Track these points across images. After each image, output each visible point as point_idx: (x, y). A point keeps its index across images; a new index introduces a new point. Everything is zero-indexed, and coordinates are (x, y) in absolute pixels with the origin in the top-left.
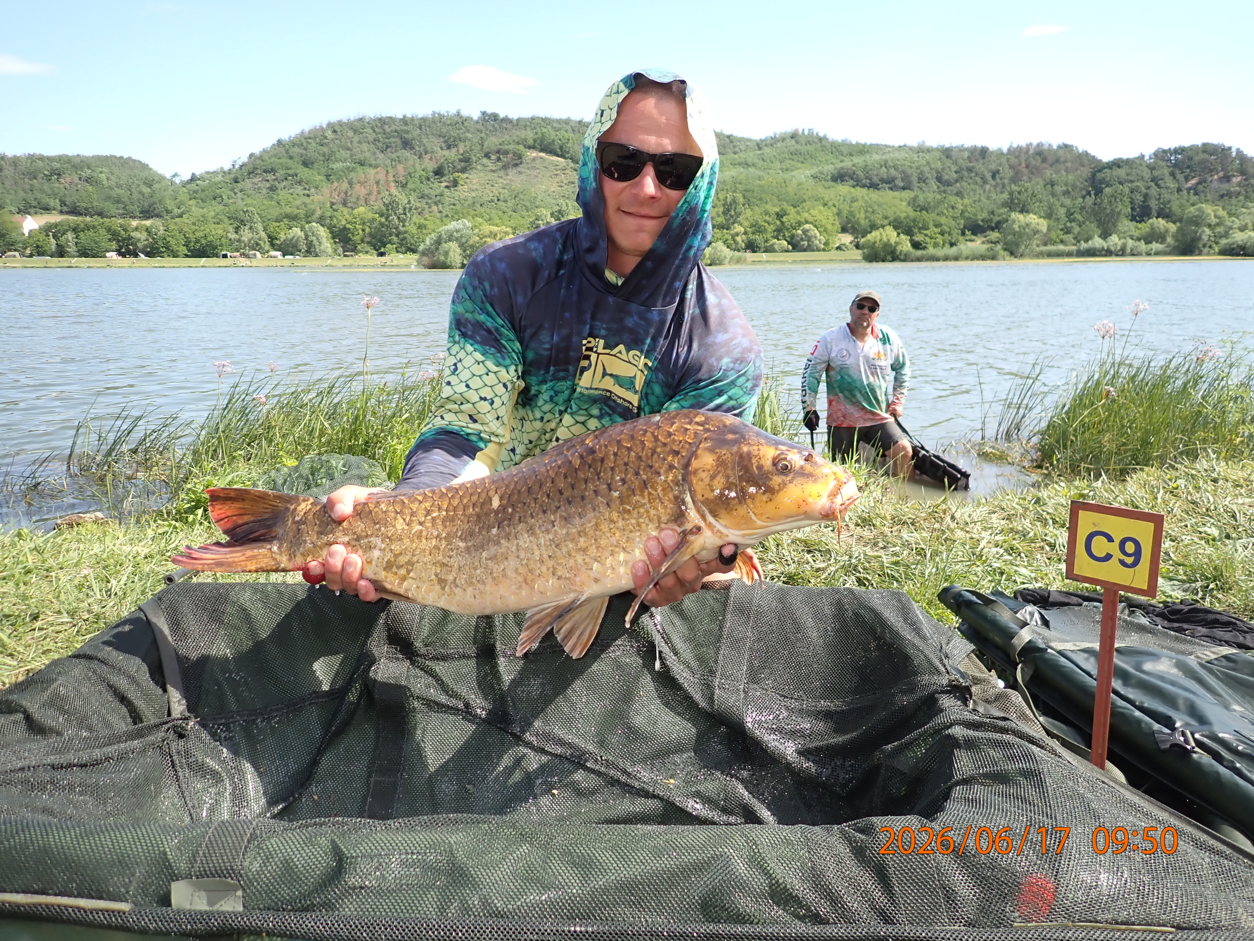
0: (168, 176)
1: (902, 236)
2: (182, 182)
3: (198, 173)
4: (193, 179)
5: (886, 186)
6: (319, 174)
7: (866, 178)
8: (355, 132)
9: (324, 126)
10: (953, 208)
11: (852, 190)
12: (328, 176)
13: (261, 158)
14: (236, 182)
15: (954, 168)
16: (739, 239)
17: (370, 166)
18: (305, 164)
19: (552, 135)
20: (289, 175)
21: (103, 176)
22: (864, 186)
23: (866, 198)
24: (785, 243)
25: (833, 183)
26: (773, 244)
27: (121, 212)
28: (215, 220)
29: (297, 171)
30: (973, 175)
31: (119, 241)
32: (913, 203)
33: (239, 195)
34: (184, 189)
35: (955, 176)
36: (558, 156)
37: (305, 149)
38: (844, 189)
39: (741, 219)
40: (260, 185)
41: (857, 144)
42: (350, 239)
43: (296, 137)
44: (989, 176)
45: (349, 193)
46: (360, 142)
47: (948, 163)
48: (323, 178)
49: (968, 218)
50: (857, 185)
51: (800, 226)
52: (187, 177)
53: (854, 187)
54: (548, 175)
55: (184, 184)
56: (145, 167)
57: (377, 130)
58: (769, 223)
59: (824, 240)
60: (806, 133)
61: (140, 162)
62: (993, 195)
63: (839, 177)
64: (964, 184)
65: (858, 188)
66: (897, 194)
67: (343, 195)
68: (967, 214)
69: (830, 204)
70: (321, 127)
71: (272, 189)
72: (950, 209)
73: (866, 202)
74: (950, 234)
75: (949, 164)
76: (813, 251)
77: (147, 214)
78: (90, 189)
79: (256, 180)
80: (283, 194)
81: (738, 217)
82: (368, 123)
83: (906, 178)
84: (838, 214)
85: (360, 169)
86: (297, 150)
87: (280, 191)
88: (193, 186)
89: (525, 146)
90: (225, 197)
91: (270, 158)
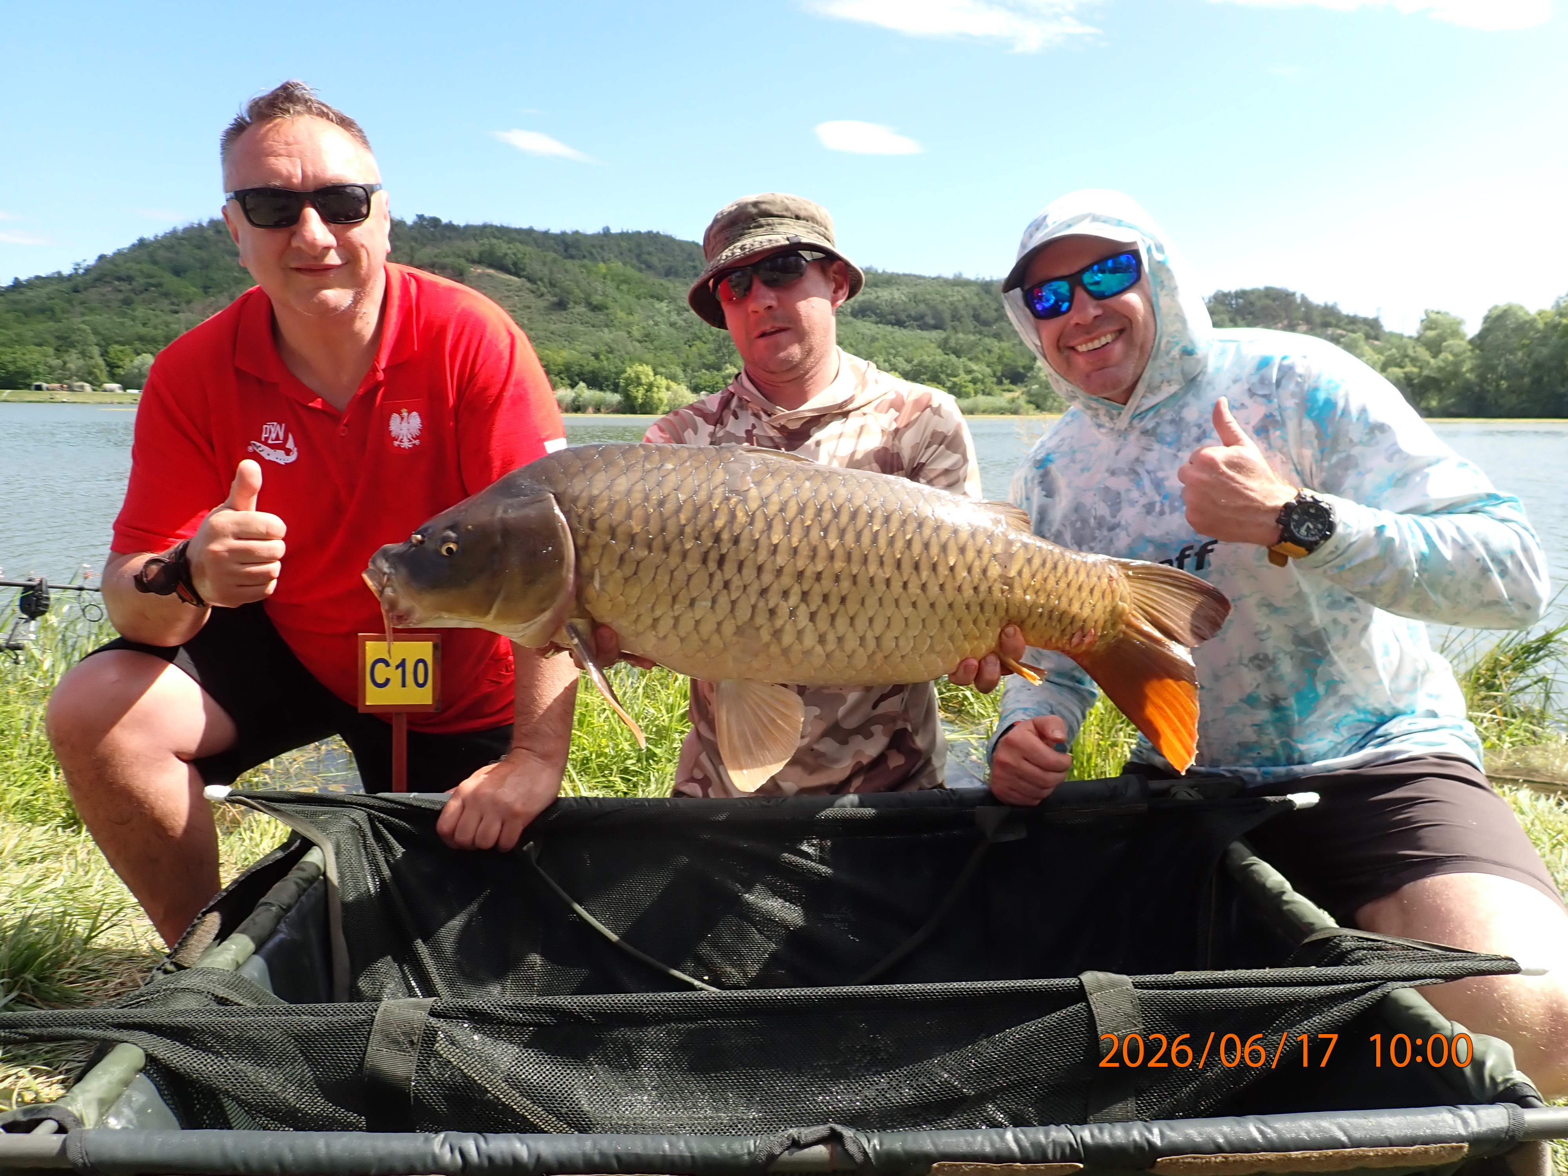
4: (17, 285)
5: (914, 324)
6: (194, 285)
7: (891, 314)
11: (874, 326)
12: (206, 289)
13: (112, 261)
14: (76, 291)
15: (994, 305)
18: (176, 272)
19: (503, 248)
20: (152, 285)
22: (889, 323)
23: (889, 338)
25: (850, 318)
29: (164, 280)
32: (944, 346)
33: (79, 309)
34: (2, 298)
36: (509, 272)
37: (177, 253)
38: (865, 326)
40: (109, 296)
41: (884, 273)
43: (165, 237)
48: (199, 290)
49: (1006, 365)
50: (881, 322)
53: (877, 323)
63: (860, 312)
65: (880, 325)
66: (925, 334)
68: (1005, 360)
70: (200, 225)
71: (127, 302)
72: (986, 353)
73: (888, 342)
74: (983, 382)
75: (987, 301)
79: (104, 290)
80: (141, 310)
83: (937, 315)
86: (162, 254)
87: (137, 306)
88: (16, 296)
89: (467, 260)
90: (57, 309)
91: (125, 262)
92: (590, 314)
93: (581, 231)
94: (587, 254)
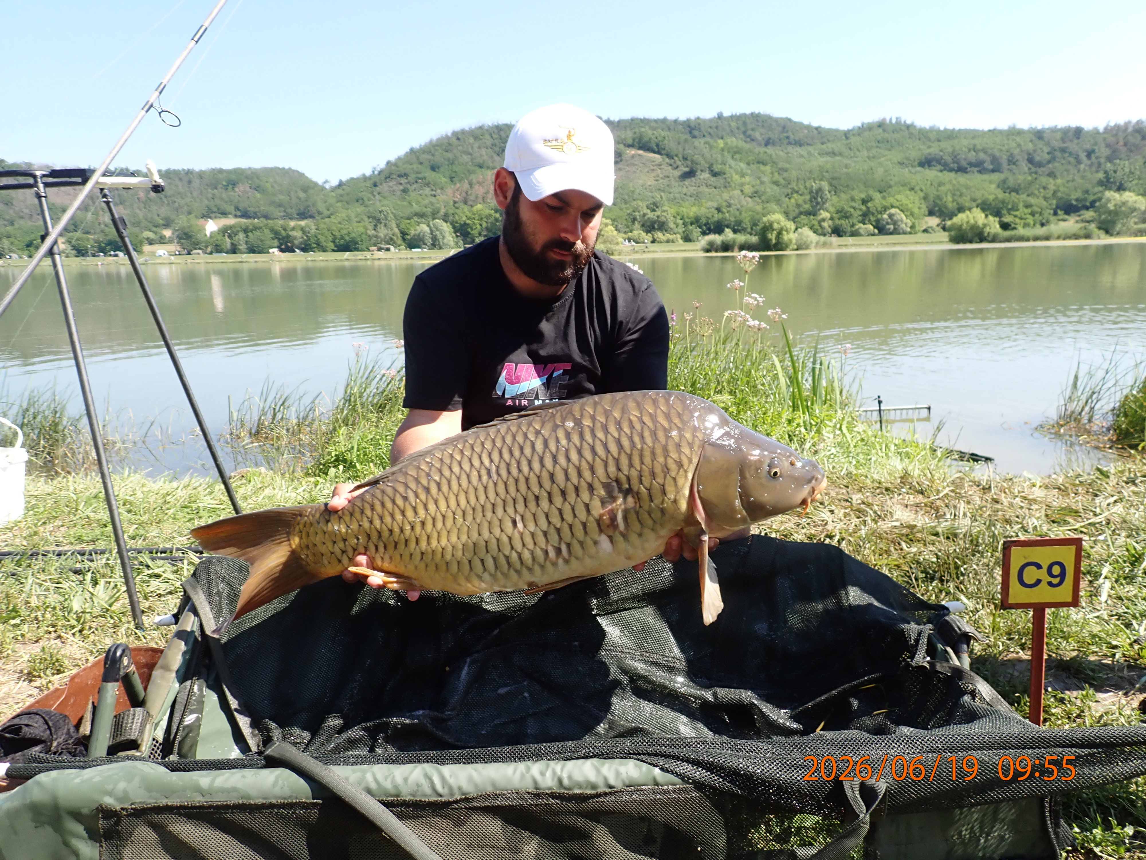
0: (320, 182)
1: (991, 218)
2: (331, 187)
3: (344, 179)
4: (341, 184)
5: (975, 169)
6: (444, 177)
7: (954, 162)
8: (476, 138)
9: (449, 135)
10: (1045, 188)
11: (940, 174)
12: (452, 179)
13: (396, 164)
14: (375, 185)
15: (1046, 149)
16: (825, 224)
17: (488, 168)
18: (433, 168)
19: (648, 133)
20: (419, 179)
21: (268, 185)
22: (951, 170)
23: (954, 182)
24: (871, 227)
25: (919, 169)
26: (859, 228)
27: (282, 214)
28: (357, 219)
29: (426, 175)
30: (1067, 155)
31: (279, 239)
32: (1003, 186)
33: (378, 197)
34: (333, 194)
35: (1047, 157)
36: (654, 152)
37: (433, 155)
38: (932, 174)
39: (827, 205)
40: (395, 188)
41: (946, 130)
42: (469, 233)
43: (425, 145)
44: (1083, 156)
45: (470, 192)
46: (479, 147)
47: (1040, 144)
48: (448, 180)
49: (1061, 199)
50: (945, 169)
51: (885, 210)
52: (335, 183)
53: (941, 171)
54: (646, 170)
55: (333, 189)
56: (302, 175)
57: (494, 136)
58: (854, 208)
59: (910, 224)
60: (894, 121)
61: (298, 172)
62: (1089, 175)
63: (926, 163)
64: (1056, 164)
65: (945, 172)
66: (986, 177)
67: (464, 194)
68: (1059, 194)
69: (917, 188)
70: (447, 135)
71: (405, 191)
72: (1042, 190)
73: (954, 185)
74: (1041, 214)
75: (1041, 146)
76: (899, 234)
77: (303, 215)
78: (258, 195)
79: (391, 184)
80: (413, 195)
81: (824, 203)
82: (487, 130)
83: (995, 160)
84: (925, 198)
85: (478, 170)
86: (425, 157)
87: (411, 193)
88: (340, 191)
89: (625, 145)
90: (365, 199)
91: (404, 164)
92: (713, 179)
93: (701, 116)
94: (706, 134)
